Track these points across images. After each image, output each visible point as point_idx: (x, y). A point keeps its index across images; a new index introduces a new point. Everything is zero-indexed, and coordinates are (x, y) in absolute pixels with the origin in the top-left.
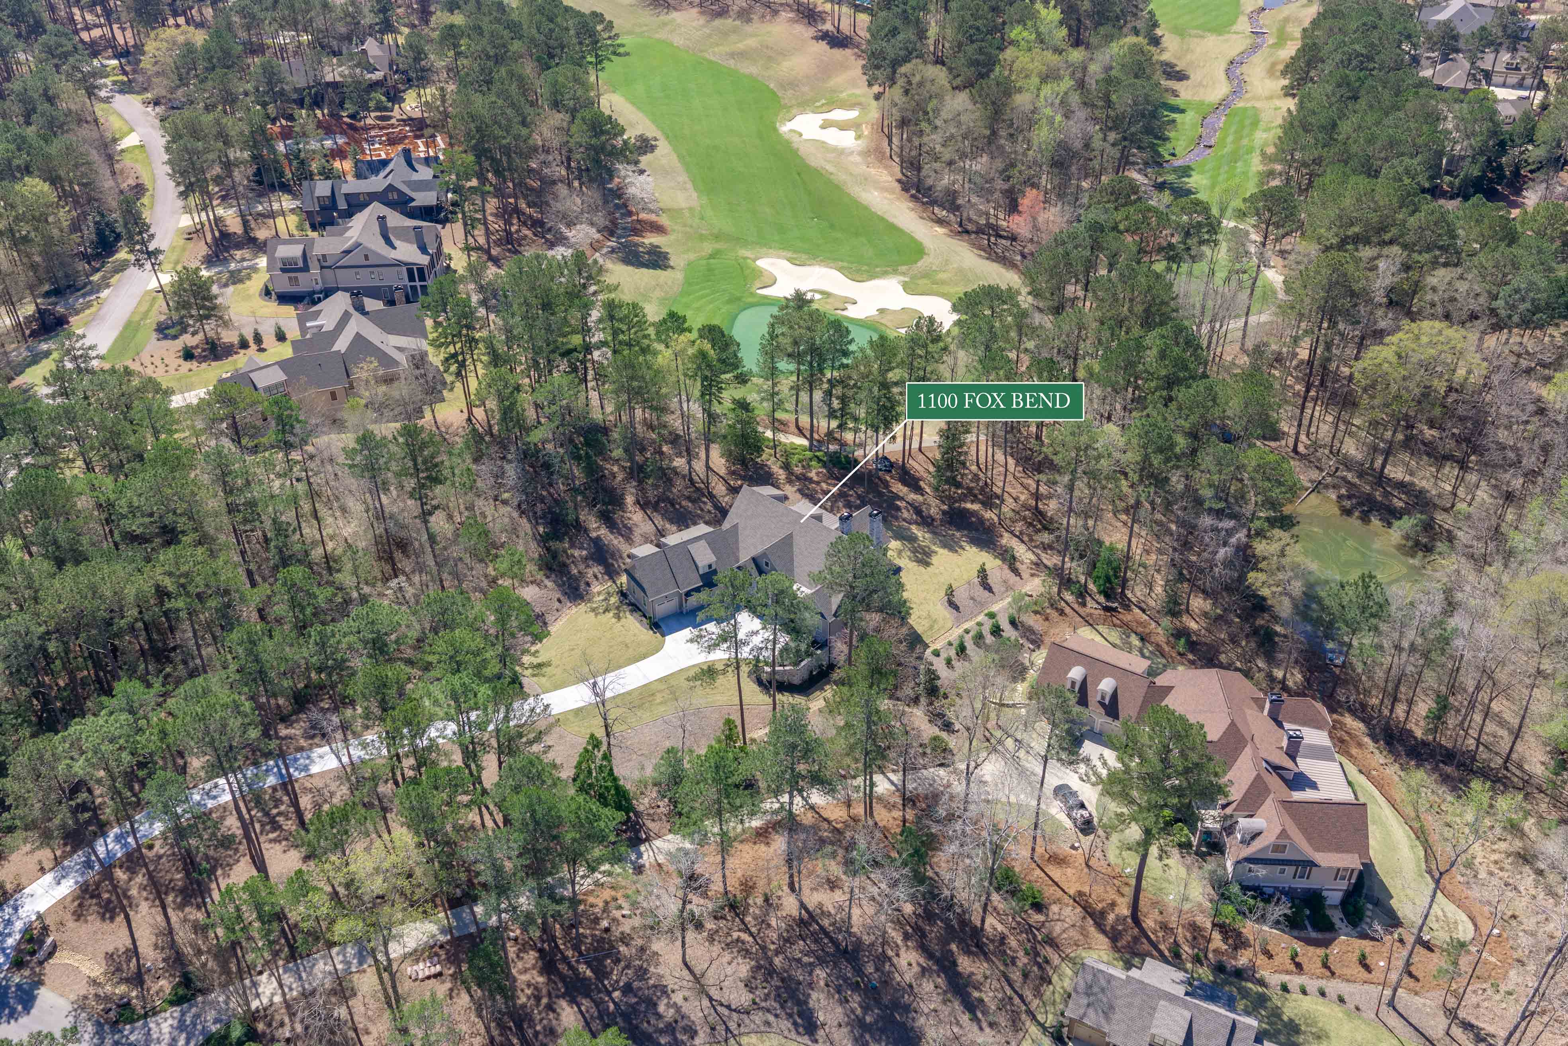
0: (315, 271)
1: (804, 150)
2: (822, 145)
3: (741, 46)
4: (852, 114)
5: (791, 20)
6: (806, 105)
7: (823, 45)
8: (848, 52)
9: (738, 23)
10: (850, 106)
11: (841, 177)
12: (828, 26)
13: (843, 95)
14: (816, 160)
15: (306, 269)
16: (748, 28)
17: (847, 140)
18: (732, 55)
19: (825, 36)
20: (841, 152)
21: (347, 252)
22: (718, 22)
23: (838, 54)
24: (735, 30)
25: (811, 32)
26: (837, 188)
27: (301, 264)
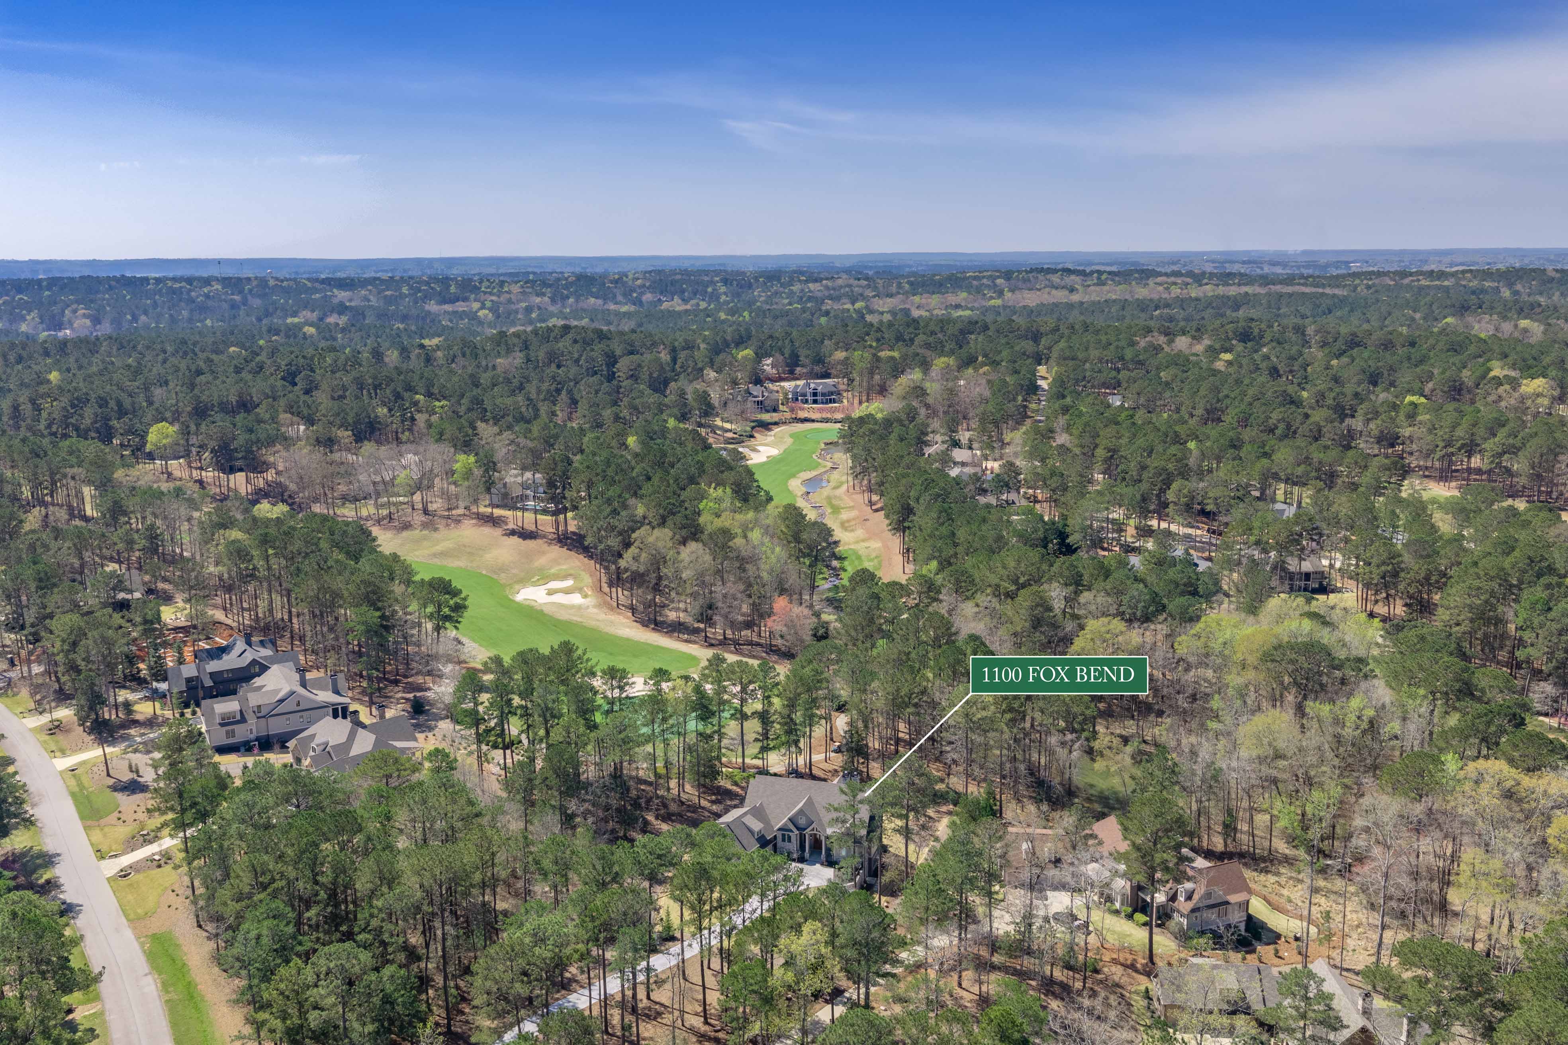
0: (252, 721)
1: (546, 610)
2: (561, 606)
3: (439, 548)
4: (569, 583)
5: (475, 525)
6: (525, 580)
7: (515, 539)
8: (539, 541)
9: (425, 532)
10: (565, 577)
11: (592, 624)
12: (511, 526)
13: (553, 571)
14: (563, 616)
15: (243, 720)
16: (435, 535)
17: (576, 599)
18: (435, 555)
19: (513, 533)
20: (579, 607)
21: (281, 701)
22: (405, 534)
23: (531, 544)
24: (425, 538)
25: (498, 532)
26: (593, 630)
27: (238, 717)
